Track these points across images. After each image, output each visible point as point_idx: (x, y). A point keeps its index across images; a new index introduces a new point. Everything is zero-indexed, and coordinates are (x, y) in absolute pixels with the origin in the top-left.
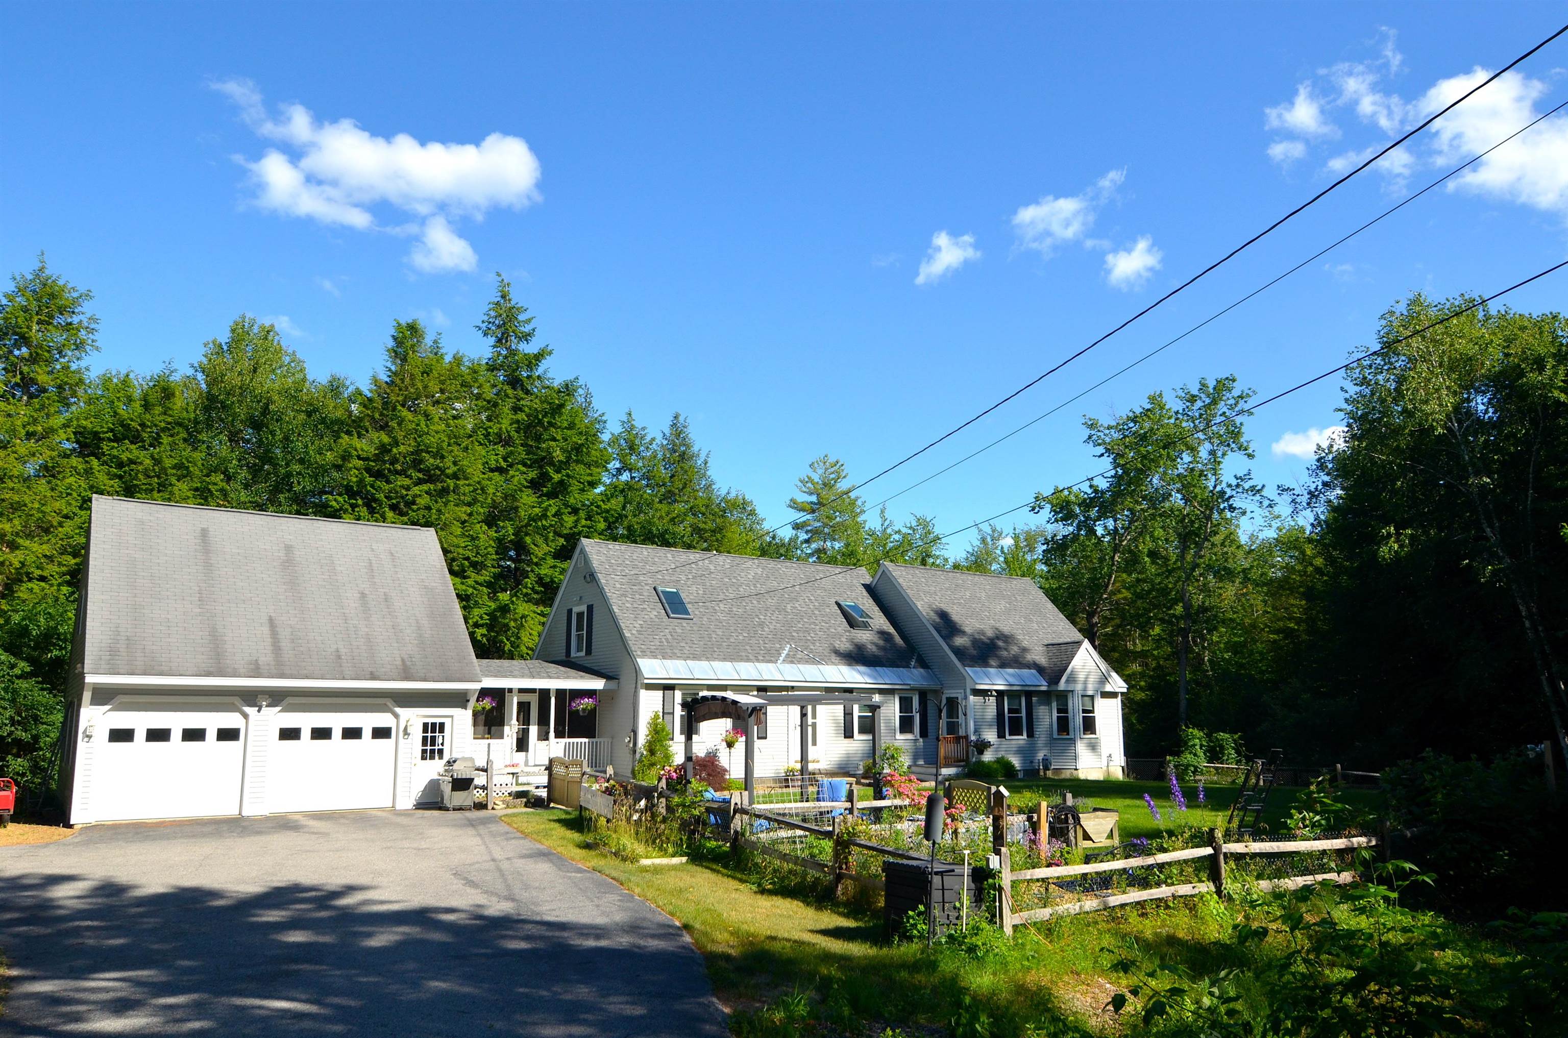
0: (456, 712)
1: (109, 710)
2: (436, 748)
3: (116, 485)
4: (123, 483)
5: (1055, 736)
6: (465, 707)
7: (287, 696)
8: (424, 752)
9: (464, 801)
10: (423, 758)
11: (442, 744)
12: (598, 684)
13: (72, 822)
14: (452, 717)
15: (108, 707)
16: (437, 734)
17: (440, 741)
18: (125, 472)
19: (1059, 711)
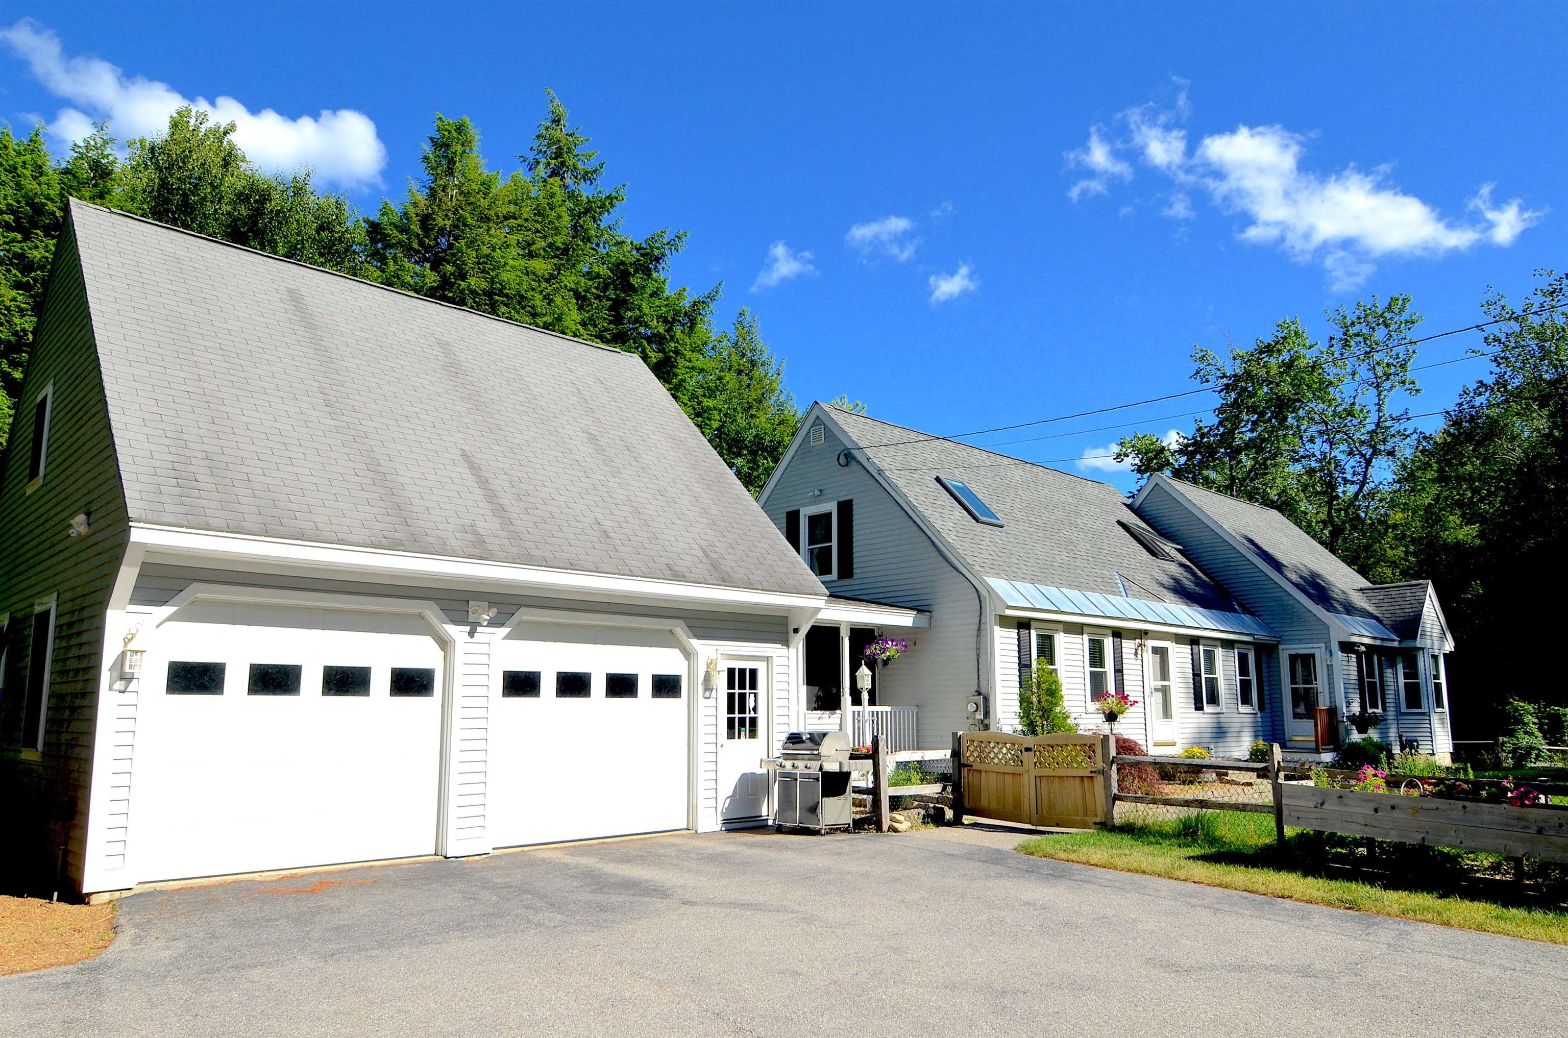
0: (773, 650)
1: (170, 618)
2: (747, 715)
3: (20, 298)
4: (32, 296)
5: (1404, 709)
6: (786, 643)
7: (520, 606)
8: (731, 722)
9: (839, 816)
10: (731, 736)
11: (755, 709)
12: (904, 619)
13: (85, 890)
14: (767, 659)
15: (167, 610)
16: (747, 691)
17: (752, 705)
18: (35, 280)
19: (1406, 676)
